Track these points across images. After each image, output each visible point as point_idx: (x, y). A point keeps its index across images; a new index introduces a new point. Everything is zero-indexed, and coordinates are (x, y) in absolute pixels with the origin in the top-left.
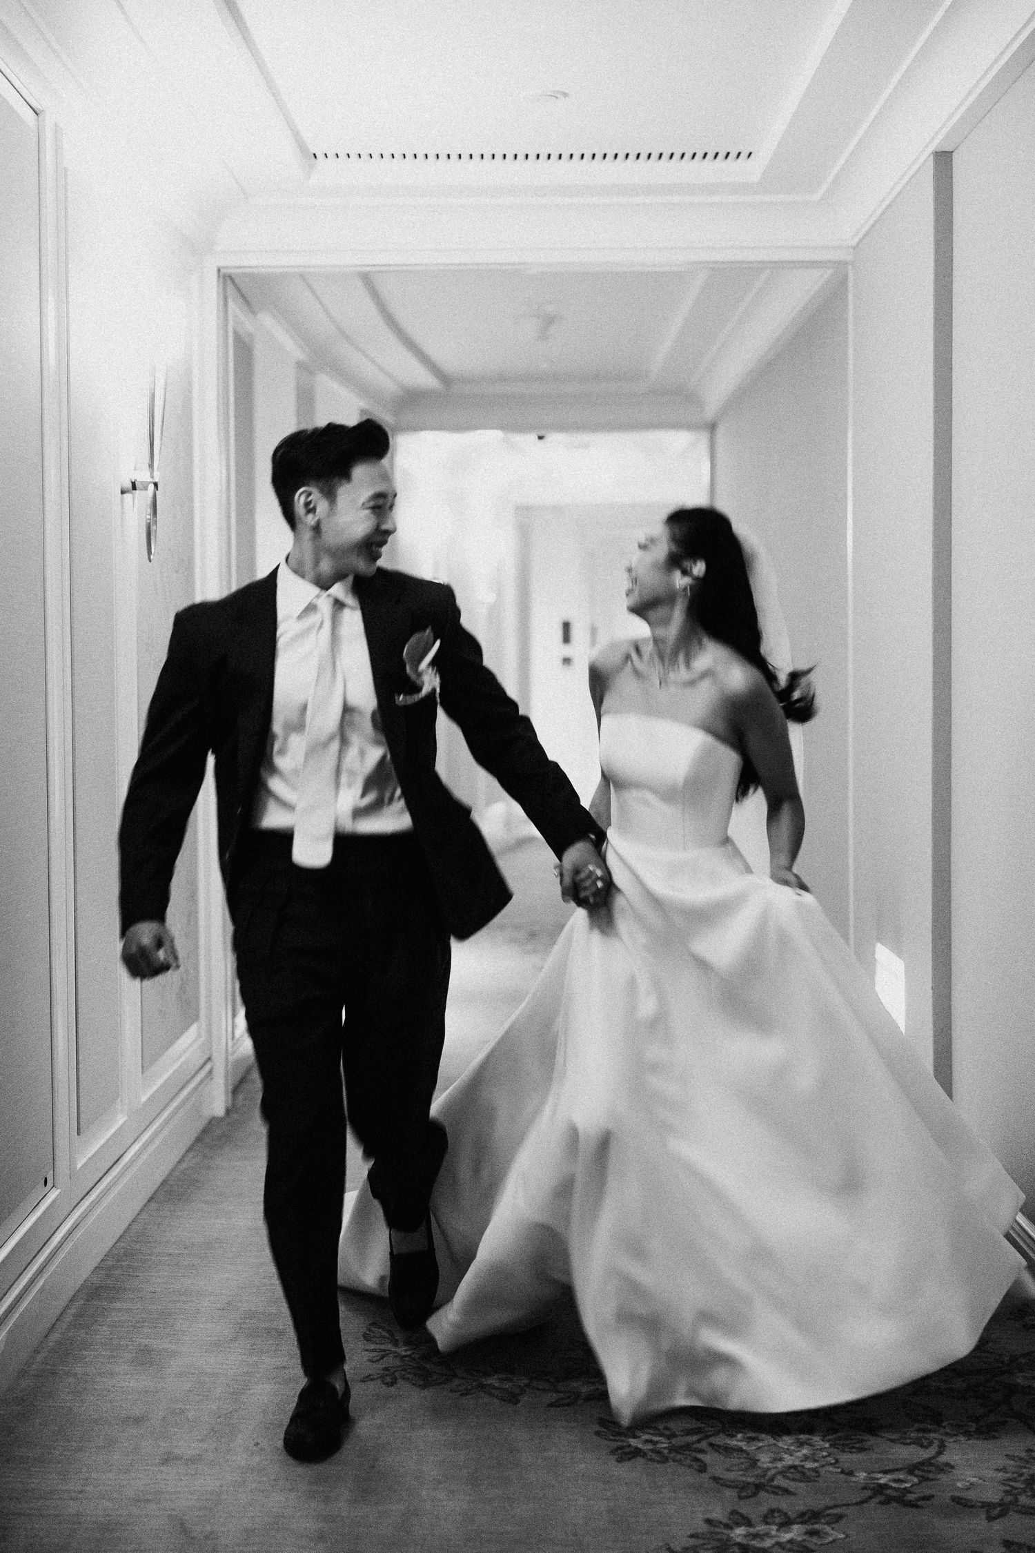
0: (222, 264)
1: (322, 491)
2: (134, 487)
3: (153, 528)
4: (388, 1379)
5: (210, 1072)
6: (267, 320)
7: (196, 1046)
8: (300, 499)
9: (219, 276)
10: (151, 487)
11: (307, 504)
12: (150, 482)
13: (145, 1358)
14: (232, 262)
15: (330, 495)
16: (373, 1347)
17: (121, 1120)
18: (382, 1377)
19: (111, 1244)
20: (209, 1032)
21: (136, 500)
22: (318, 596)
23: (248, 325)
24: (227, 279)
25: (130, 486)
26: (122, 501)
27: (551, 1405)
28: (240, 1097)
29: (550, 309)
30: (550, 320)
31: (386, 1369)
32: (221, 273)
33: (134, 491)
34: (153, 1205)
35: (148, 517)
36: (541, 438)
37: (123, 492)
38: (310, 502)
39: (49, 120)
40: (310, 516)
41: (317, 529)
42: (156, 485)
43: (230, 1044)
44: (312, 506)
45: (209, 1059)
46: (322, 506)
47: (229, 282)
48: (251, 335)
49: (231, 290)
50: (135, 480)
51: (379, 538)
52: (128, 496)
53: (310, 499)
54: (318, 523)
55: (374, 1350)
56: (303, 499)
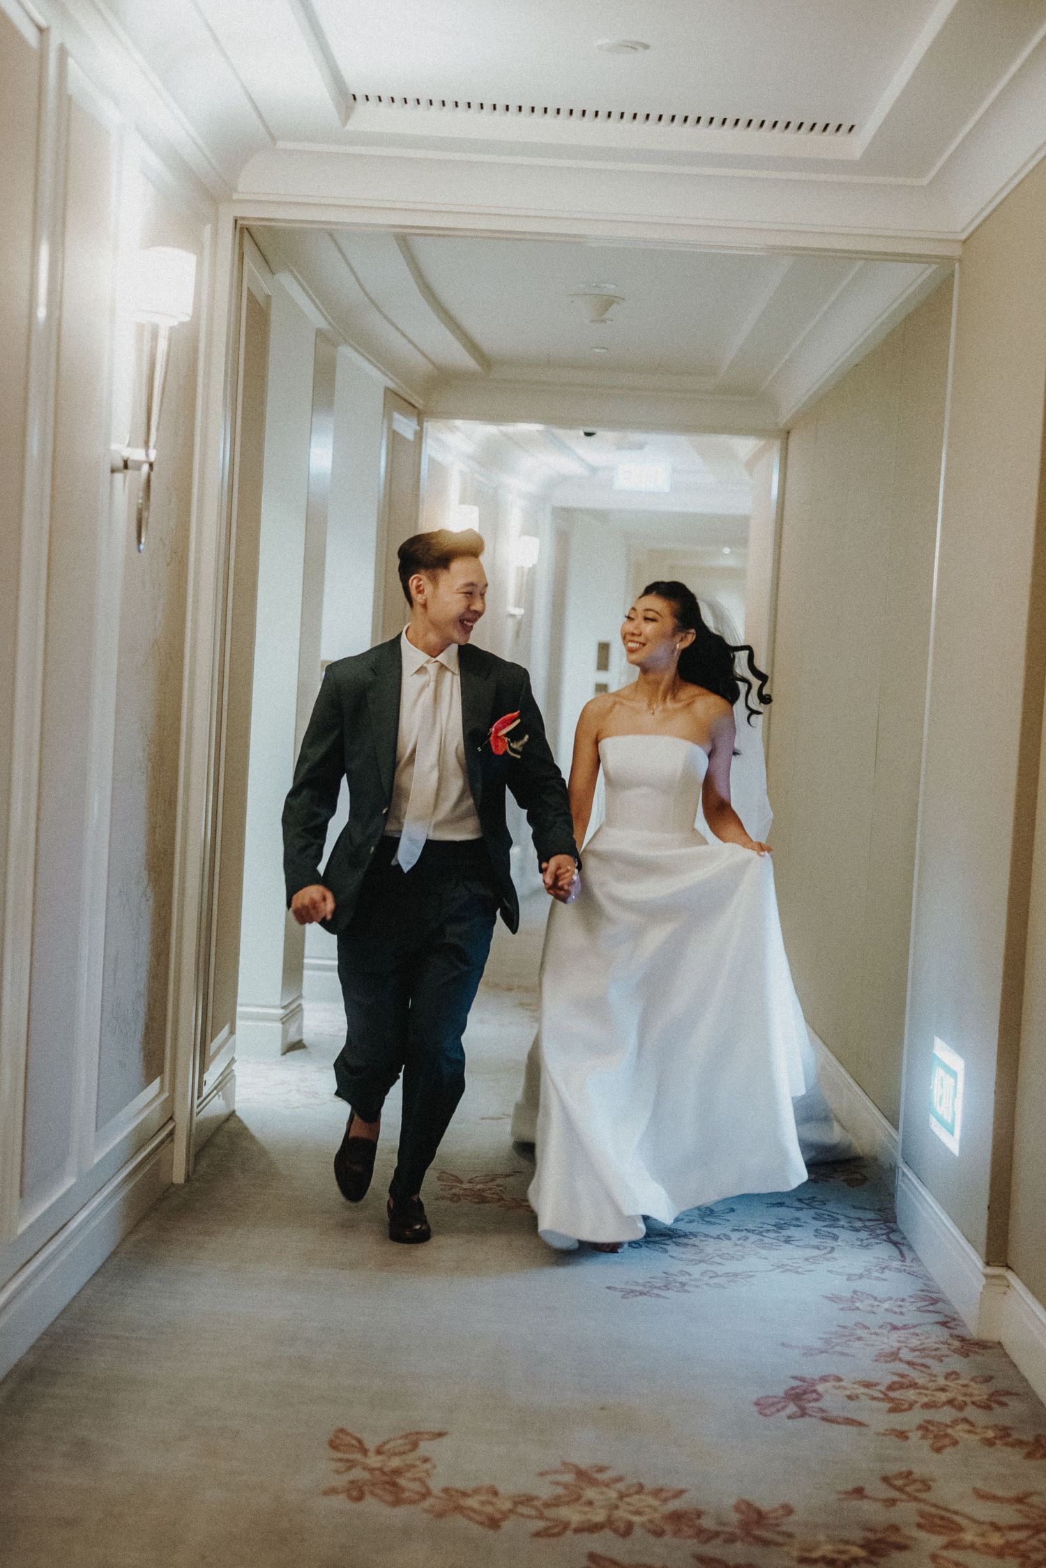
0: (239, 214)
1: (429, 578)
2: (126, 466)
3: (145, 514)
4: (355, 1494)
5: (171, 1133)
6: (287, 282)
7: (156, 1104)
8: (413, 583)
9: (236, 227)
10: (145, 468)
11: (418, 587)
12: (144, 462)
13: (82, 1451)
14: (250, 212)
15: (434, 580)
16: (340, 1455)
17: (70, 1182)
18: (348, 1491)
19: (51, 1319)
20: (173, 1089)
21: (128, 478)
22: (428, 662)
23: (263, 284)
24: (244, 231)
25: (121, 464)
26: (112, 481)
27: (538, 1534)
28: (204, 1163)
29: (610, 288)
30: (608, 302)
31: (352, 1482)
32: (238, 226)
33: (125, 471)
34: (99, 1280)
35: (140, 501)
36: (588, 434)
37: (113, 471)
38: (421, 585)
39: (55, 39)
40: (420, 595)
41: (425, 606)
42: (151, 465)
43: (196, 1102)
44: (421, 588)
45: (171, 1118)
46: (428, 588)
47: (246, 234)
48: (268, 297)
49: (248, 246)
50: (128, 459)
51: (470, 616)
52: (119, 477)
53: (420, 583)
54: (426, 601)
55: (340, 1460)
56: (415, 582)
